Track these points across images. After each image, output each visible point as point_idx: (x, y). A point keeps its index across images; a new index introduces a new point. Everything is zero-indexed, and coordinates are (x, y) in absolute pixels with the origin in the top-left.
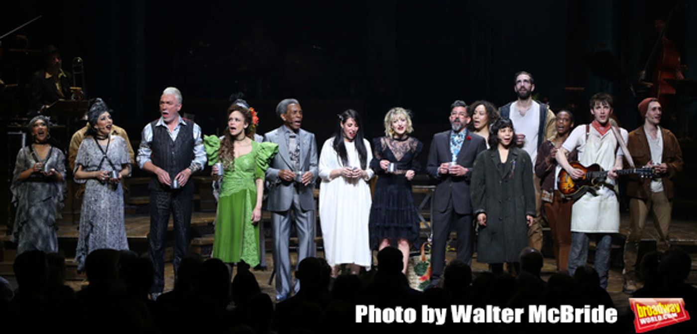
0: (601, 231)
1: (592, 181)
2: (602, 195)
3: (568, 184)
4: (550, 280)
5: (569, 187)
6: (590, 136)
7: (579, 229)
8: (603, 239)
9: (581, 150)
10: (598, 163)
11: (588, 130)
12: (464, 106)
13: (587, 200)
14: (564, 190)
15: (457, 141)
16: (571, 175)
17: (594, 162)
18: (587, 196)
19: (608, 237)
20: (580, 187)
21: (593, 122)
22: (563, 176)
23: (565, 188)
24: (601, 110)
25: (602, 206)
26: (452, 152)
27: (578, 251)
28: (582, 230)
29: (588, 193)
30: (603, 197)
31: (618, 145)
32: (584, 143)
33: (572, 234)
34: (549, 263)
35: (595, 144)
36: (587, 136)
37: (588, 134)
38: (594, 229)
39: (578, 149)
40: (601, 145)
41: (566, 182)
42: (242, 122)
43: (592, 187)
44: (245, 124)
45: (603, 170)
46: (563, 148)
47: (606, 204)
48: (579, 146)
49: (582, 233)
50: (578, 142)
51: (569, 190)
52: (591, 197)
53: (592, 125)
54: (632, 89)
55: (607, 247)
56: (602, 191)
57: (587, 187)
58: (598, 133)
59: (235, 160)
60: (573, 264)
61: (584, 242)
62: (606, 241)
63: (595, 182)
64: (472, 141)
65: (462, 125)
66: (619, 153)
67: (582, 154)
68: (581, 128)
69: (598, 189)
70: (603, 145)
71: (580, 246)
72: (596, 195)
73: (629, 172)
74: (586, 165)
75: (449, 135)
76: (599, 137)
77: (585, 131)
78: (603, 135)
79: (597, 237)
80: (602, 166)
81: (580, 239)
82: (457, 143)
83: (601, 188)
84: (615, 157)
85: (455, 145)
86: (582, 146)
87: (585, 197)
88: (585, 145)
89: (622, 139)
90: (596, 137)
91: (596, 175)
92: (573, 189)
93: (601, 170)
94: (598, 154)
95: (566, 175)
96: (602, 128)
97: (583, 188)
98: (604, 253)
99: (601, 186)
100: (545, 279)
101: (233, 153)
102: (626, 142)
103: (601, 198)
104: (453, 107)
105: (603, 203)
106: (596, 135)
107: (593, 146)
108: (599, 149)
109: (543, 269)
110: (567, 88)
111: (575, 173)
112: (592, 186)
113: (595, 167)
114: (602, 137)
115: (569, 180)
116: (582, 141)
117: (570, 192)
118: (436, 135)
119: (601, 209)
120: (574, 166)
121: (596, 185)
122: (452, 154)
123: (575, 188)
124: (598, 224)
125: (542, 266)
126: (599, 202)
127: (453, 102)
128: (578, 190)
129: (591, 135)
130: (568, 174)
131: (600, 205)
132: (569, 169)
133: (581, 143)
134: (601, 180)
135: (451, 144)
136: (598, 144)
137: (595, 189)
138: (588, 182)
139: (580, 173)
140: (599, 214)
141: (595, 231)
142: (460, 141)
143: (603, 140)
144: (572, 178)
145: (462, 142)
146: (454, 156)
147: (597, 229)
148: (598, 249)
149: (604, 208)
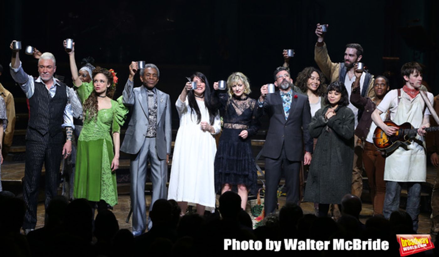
0: (411, 180)
1: (405, 136)
2: (412, 150)
3: (383, 140)
4: (367, 222)
5: (384, 142)
6: (401, 100)
7: (391, 178)
8: (414, 187)
9: (393, 111)
11: (399, 94)
13: (400, 153)
14: (380, 145)
15: (286, 100)
16: (386, 132)
17: (405, 122)
18: (400, 150)
19: (418, 186)
20: (394, 142)
21: (404, 87)
22: (378, 133)
23: (380, 143)
25: (412, 159)
27: (391, 198)
28: (396, 179)
29: (400, 148)
31: (426, 106)
32: (397, 105)
34: (367, 208)
35: (406, 107)
36: (399, 99)
37: (399, 97)
38: (405, 178)
39: (391, 110)
40: (411, 107)
41: (382, 138)
42: (106, 83)
43: (404, 143)
44: (108, 84)
45: (413, 128)
46: (378, 109)
47: (415, 157)
48: (392, 108)
49: (394, 182)
50: (391, 104)
51: (384, 145)
52: (403, 151)
53: (403, 90)
55: (417, 194)
56: (413, 146)
57: (399, 141)
60: (388, 209)
61: (397, 190)
62: (416, 189)
63: (407, 138)
64: (299, 99)
66: (427, 112)
67: (395, 114)
68: (394, 92)
69: (410, 144)
70: (413, 106)
71: (394, 194)
72: (407, 149)
74: (399, 124)
76: (409, 100)
77: (397, 95)
80: (412, 124)
81: (393, 187)
82: (286, 101)
83: (412, 143)
84: (423, 116)
86: (394, 108)
87: (398, 151)
88: (397, 107)
89: (429, 101)
90: (407, 100)
91: (407, 131)
92: (387, 144)
94: (409, 114)
95: (382, 132)
96: (412, 93)
97: (396, 143)
98: (415, 200)
99: (412, 141)
100: (363, 221)
102: (432, 103)
103: (412, 152)
105: (413, 156)
106: (406, 98)
107: (405, 108)
108: (410, 110)
109: (361, 213)
110: (384, 58)
111: (390, 130)
112: (404, 141)
113: (407, 125)
114: (412, 100)
115: (384, 137)
116: (395, 104)
117: (385, 146)
119: (411, 162)
121: (408, 141)
123: (390, 143)
124: (409, 174)
125: (360, 209)
126: (410, 155)
128: (392, 145)
129: (403, 98)
130: (383, 131)
131: (411, 158)
132: (384, 127)
133: (393, 104)
134: (412, 137)
136: (408, 107)
137: (406, 144)
138: (400, 137)
139: (394, 130)
140: (410, 166)
141: (406, 181)
142: (289, 100)
143: (413, 103)
144: (386, 134)
145: (291, 101)
146: (285, 112)
147: (408, 180)
148: (409, 197)
149: (414, 161)
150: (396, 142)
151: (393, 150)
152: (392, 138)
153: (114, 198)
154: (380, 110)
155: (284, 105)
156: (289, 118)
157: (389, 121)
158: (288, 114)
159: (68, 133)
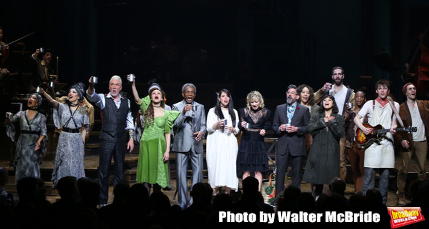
0: (383, 167)
1: (377, 135)
2: (383, 144)
3: (362, 138)
4: (351, 198)
5: (363, 139)
6: (375, 108)
7: (369, 165)
8: (384, 171)
9: (370, 116)
10: (381, 124)
11: (374, 104)
12: (295, 88)
13: (374, 147)
14: (360, 141)
16: (364, 132)
17: (378, 124)
18: (374, 145)
19: (387, 171)
21: (377, 98)
22: (359, 132)
23: (360, 140)
24: (382, 90)
25: (384, 151)
27: (368, 179)
28: (371, 166)
29: (374, 143)
30: (384, 146)
31: (393, 113)
32: (372, 112)
34: (350, 187)
35: (378, 112)
36: (374, 107)
37: (374, 106)
38: (379, 165)
39: (368, 115)
40: (383, 112)
41: (361, 136)
43: (378, 140)
45: (384, 128)
46: (359, 115)
47: (386, 150)
48: (368, 114)
49: (371, 168)
50: (368, 111)
51: (363, 141)
52: (376, 145)
53: (377, 100)
54: (402, 77)
55: (386, 177)
57: (373, 139)
58: (380, 105)
60: (365, 187)
61: (372, 174)
62: (386, 173)
63: (379, 136)
64: (300, 110)
66: (394, 117)
67: (371, 118)
68: (370, 102)
69: (381, 140)
70: (384, 113)
71: (370, 177)
72: (379, 144)
73: (401, 130)
74: (373, 125)
75: (286, 107)
76: (381, 107)
77: (372, 104)
78: (383, 106)
79: (380, 171)
80: (383, 126)
81: (369, 172)
82: (291, 111)
83: (383, 140)
84: (392, 120)
85: (290, 113)
86: (370, 114)
87: (373, 145)
88: (372, 113)
89: (396, 109)
90: (379, 107)
91: (380, 131)
92: (365, 141)
93: (383, 129)
94: (381, 118)
95: (361, 131)
96: (383, 102)
98: (385, 181)
99: (383, 138)
100: (348, 197)
102: (398, 111)
103: (383, 146)
104: (288, 89)
105: (384, 149)
106: (379, 106)
107: (377, 114)
108: (382, 115)
109: (346, 191)
110: (360, 77)
111: (367, 130)
112: (377, 138)
113: (379, 127)
114: (383, 108)
115: (363, 135)
116: (371, 111)
118: (278, 106)
119: (383, 153)
120: (366, 126)
121: (380, 138)
122: (288, 118)
123: (367, 140)
124: (381, 163)
125: (345, 188)
126: (381, 149)
127: (288, 86)
128: (368, 142)
129: (376, 106)
130: (362, 131)
131: (382, 150)
132: (363, 128)
133: (370, 111)
134: (383, 135)
135: (288, 112)
136: (380, 112)
137: (379, 141)
138: (374, 136)
139: (369, 130)
140: (382, 157)
143: (384, 109)
144: (364, 134)
145: (294, 111)
146: (289, 120)
147: (380, 166)
148: (381, 178)
149: (385, 152)
150: (371, 139)
151: (369, 145)
152: (368, 136)
153: (166, 182)
154: (360, 115)
157: (367, 123)
159: (131, 133)
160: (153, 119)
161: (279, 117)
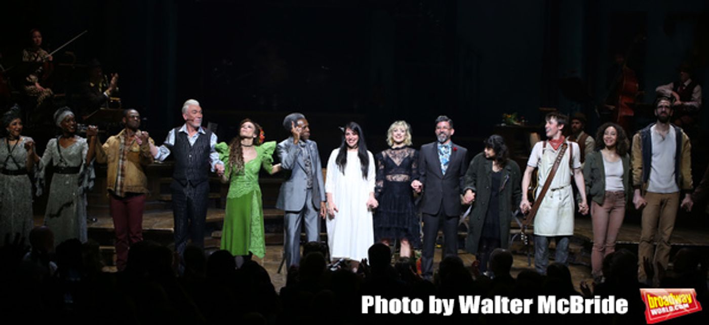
0: (560, 234)
4: (519, 276)
6: (546, 151)
7: (541, 232)
8: (561, 241)
11: (544, 146)
12: (446, 120)
15: (444, 151)
19: (566, 239)
25: (560, 213)
26: (441, 161)
27: (542, 252)
28: (544, 234)
33: (537, 237)
34: (522, 260)
35: (550, 158)
36: (543, 151)
37: (545, 149)
38: (553, 232)
47: (563, 211)
49: (543, 237)
50: (538, 158)
53: (549, 143)
54: (596, 111)
55: (565, 248)
58: (552, 149)
59: (245, 164)
60: (539, 263)
61: (545, 244)
62: (564, 243)
64: (458, 152)
65: (447, 137)
68: (540, 145)
75: (436, 147)
77: (542, 147)
78: (557, 150)
81: (543, 241)
82: (444, 153)
85: (443, 155)
90: (551, 152)
96: (556, 145)
98: (563, 253)
100: (514, 275)
101: (242, 158)
104: (438, 122)
106: (550, 150)
109: (513, 265)
110: (541, 109)
118: (424, 146)
119: (559, 215)
122: (440, 164)
124: (558, 228)
126: (557, 209)
127: (437, 118)
131: (558, 211)
135: (439, 154)
140: (558, 220)
141: (554, 235)
142: (448, 152)
145: (450, 153)
146: (442, 165)
147: (556, 233)
148: (558, 249)
149: (562, 214)
155: (441, 157)
156: (447, 171)
158: (447, 167)
160: (243, 163)
161: (426, 162)
